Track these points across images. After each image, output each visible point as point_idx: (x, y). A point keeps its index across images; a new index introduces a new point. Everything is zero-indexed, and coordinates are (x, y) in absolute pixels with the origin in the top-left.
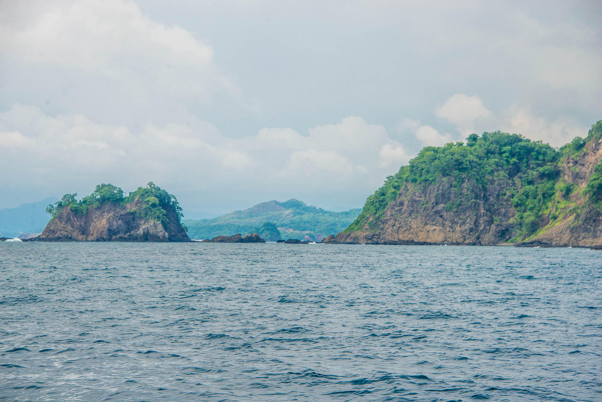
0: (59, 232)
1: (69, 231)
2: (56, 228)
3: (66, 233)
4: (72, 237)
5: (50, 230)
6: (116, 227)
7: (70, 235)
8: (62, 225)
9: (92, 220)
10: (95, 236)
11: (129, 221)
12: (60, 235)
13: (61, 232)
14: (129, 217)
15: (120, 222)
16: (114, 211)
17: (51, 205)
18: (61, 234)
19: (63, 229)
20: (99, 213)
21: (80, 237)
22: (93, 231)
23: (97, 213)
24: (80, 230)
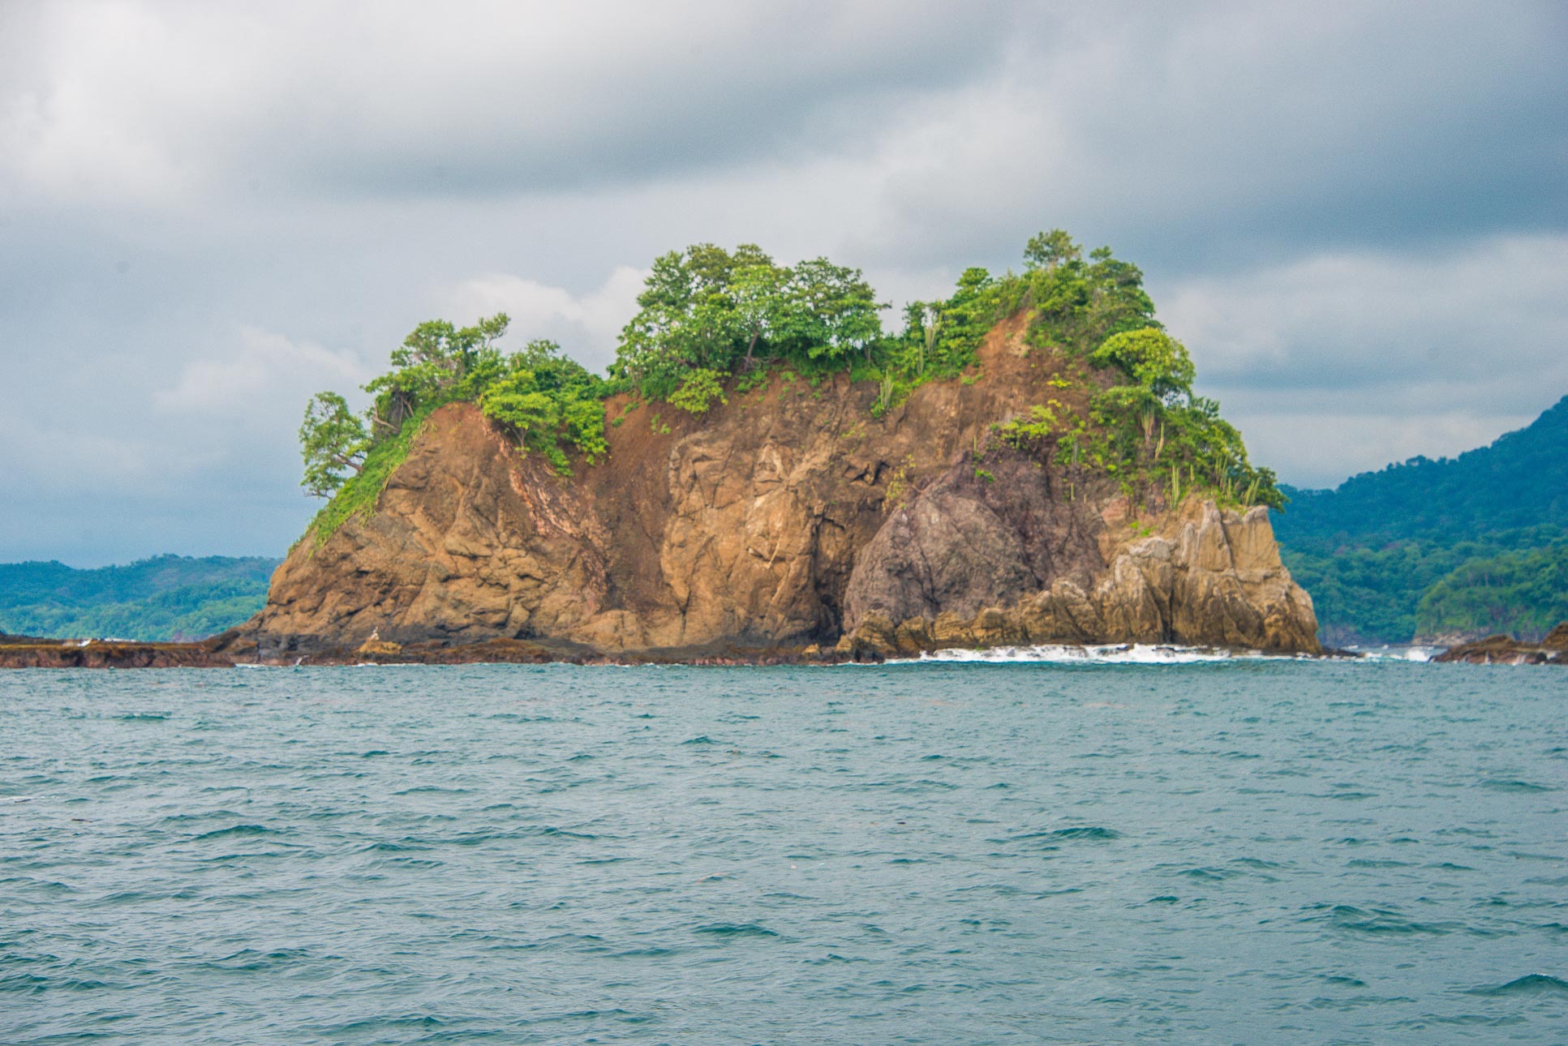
0: (432, 588)
1: (516, 584)
2: (411, 556)
3: (490, 599)
4: (541, 622)
5: (361, 573)
6: (943, 549)
7: (519, 613)
8: (452, 540)
9: (667, 504)
10: (707, 617)
11: (1026, 505)
12: (448, 614)
13: (453, 587)
14: (1023, 471)
15: (967, 509)
16: (835, 433)
17: (331, 399)
18: (458, 604)
19: (464, 566)
20: (718, 450)
21: (603, 626)
22: (688, 582)
23: (700, 450)
24: (588, 574)
